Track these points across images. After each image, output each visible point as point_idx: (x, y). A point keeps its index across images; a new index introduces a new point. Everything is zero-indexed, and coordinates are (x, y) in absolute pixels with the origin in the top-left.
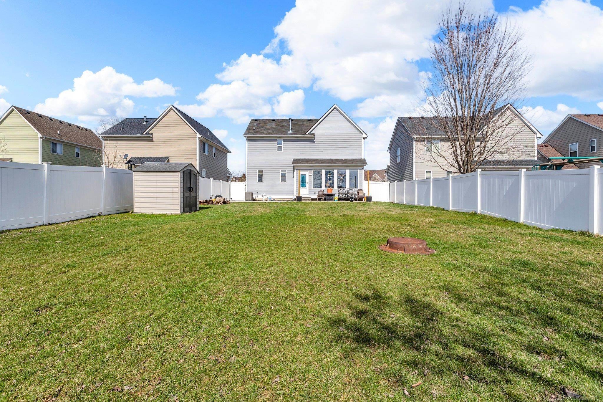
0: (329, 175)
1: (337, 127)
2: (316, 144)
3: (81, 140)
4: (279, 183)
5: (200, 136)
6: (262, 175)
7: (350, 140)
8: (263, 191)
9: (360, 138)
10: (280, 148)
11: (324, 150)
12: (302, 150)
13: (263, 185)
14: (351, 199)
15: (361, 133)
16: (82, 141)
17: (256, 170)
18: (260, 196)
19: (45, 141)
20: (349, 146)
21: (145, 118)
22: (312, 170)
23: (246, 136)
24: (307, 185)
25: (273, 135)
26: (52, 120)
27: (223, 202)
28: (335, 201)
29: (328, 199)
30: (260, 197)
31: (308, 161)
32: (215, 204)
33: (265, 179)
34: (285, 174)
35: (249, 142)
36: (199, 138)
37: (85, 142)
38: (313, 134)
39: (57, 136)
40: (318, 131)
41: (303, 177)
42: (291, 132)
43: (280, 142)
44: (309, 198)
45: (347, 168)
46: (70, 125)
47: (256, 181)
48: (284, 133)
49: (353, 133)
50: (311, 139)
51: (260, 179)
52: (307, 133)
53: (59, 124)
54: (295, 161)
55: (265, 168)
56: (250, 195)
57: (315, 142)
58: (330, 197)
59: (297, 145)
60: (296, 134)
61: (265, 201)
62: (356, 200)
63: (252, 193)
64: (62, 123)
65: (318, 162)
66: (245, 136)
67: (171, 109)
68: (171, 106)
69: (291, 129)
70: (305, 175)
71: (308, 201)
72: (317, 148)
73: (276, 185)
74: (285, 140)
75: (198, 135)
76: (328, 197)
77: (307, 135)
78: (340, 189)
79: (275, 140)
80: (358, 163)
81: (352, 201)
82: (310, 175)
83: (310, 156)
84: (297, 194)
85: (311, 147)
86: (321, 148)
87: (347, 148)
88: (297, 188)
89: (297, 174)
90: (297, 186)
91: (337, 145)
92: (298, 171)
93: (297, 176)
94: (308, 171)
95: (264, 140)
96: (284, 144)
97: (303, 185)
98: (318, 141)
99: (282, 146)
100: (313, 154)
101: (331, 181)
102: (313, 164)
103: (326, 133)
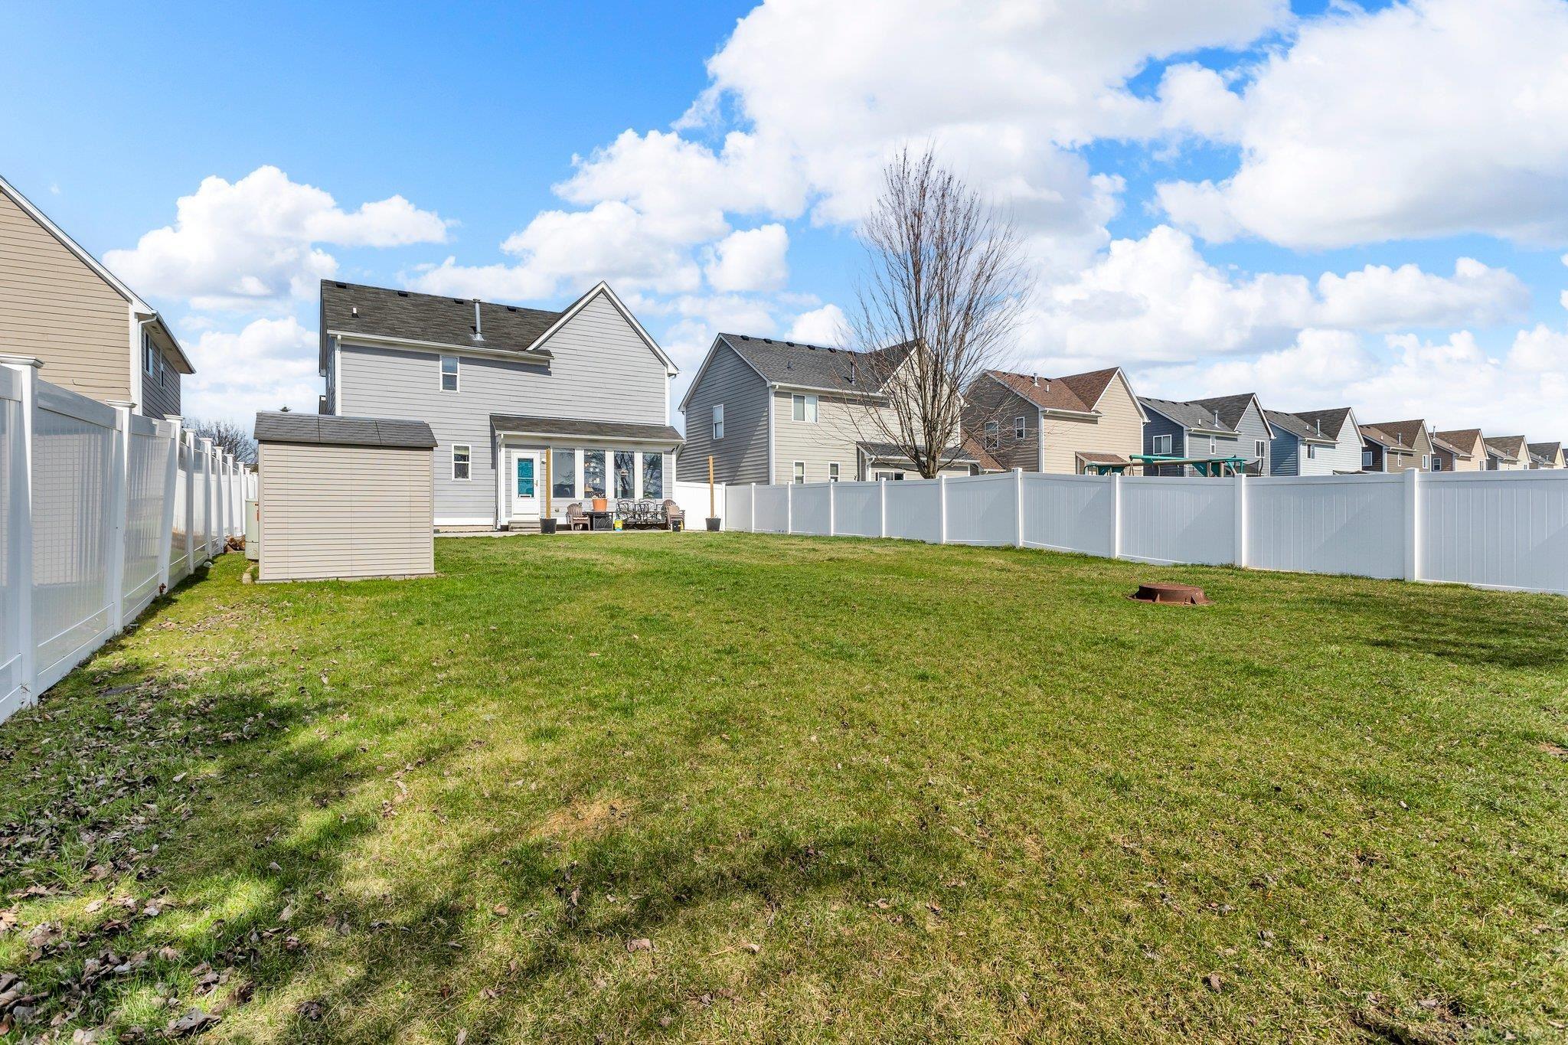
0: (593, 465)
1: (607, 341)
2: (554, 381)
4: (449, 482)
5: (146, 311)
7: (638, 379)
9: (661, 376)
10: (450, 382)
11: (574, 398)
12: (515, 393)
15: (664, 364)
20: (635, 393)
22: (546, 448)
24: (537, 490)
25: (428, 340)
28: (617, 531)
29: (599, 527)
31: (534, 424)
34: (466, 458)
35: (346, 354)
38: (549, 354)
40: (557, 342)
41: (526, 466)
42: (482, 339)
43: (449, 362)
44: (538, 525)
45: (635, 447)
48: (459, 339)
49: (646, 360)
50: (540, 365)
52: (532, 348)
54: (498, 422)
57: (549, 373)
58: (601, 520)
59: (499, 376)
60: (499, 347)
65: (562, 429)
69: (479, 329)
70: (531, 461)
72: (556, 392)
74: (464, 360)
75: (138, 307)
76: (594, 521)
77: (528, 352)
78: (620, 500)
79: (432, 357)
80: (657, 438)
82: (544, 463)
83: (536, 411)
84: (509, 513)
85: (538, 385)
86: (565, 392)
87: (632, 398)
88: (508, 496)
89: (508, 457)
90: (508, 490)
91: (608, 386)
92: (512, 450)
93: (508, 463)
94: (539, 451)
95: (396, 351)
96: (462, 371)
97: (526, 488)
98: (557, 371)
99: (458, 375)
100: (544, 406)
101: (598, 480)
102: (549, 432)
103: (579, 353)
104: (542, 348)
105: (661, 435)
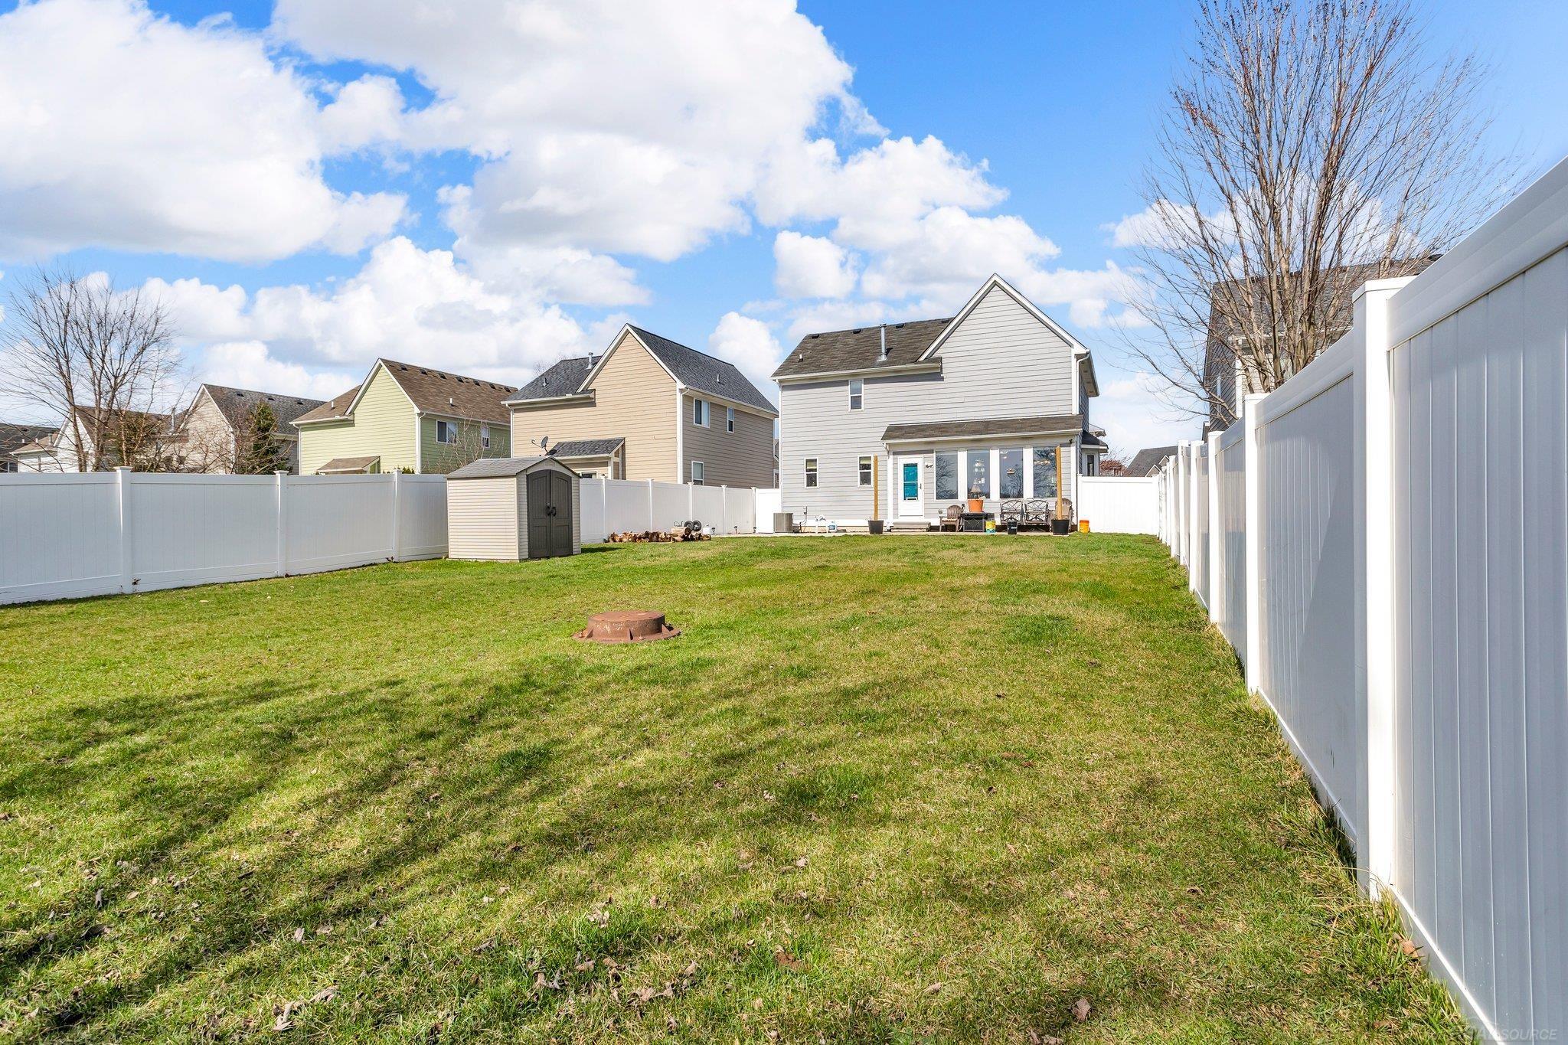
0: (977, 465)
1: (1003, 334)
2: (947, 386)
3: (493, 411)
4: (855, 489)
5: (683, 386)
6: (816, 470)
7: (1038, 367)
8: (818, 509)
9: (1067, 359)
10: (856, 403)
11: (966, 400)
12: (910, 403)
13: (819, 495)
14: (1010, 527)
15: (1071, 345)
16: (493, 414)
17: (802, 457)
18: (811, 522)
19: (425, 419)
20: (1035, 384)
21: (590, 357)
22: (931, 452)
23: (777, 378)
24: (920, 492)
25: (838, 370)
26: (444, 377)
27: (683, 537)
28: (988, 533)
29: (968, 528)
30: (812, 525)
31: (923, 430)
32: (664, 540)
33: (823, 480)
34: (868, 467)
35: (787, 393)
36: (681, 390)
37: (500, 415)
38: (939, 360)
39: (447, 408)
40: (951, 351)
41: (911, 470)
42: (883, 358)
43: (855, 385)
44: (922, 526)
45: (1025, 442)
46: (477, 383)
47: (801, 485)
48: (867, 363)
49: (1048, 345)
50: (934, 374)
51: (812, 480)
52: (922, 359)
53: (455, 383)
54: (893, 432)
55: (823, 452)
56: (786, 521)
57: (942, 379)
58: (975, 521)
59: (898, 389)
60: (894, 363)
61: (820, 535)
62: (1022, 528)
63: (790, 516)
64: (461, 381)
65: (947, 432)
66: (774, 378)
67: (628, 332)
68: (628, 327)
69: (883, 351)
70: (915, 465)
71: (918, 533)
72: (948, 396)
73: (848, 493)
74: (867, 381)
75: (680, 385)
76: (969, 522)
77: (920, 363)
78: (1006, 500)
79: (844, 383)
80: (1055, 429)
81: (1013, 532)
82: (927, 466)
83: (929, 417)
84: (896, 515)
85: (932, 392)
86: (958, 395)
87: (1031, 389)
88: (896, 499)
89: (895, 464)
90: (895, 494)
91: (1002, 381)
92: (899, 457)
93: (895, 469)
94: (922, 455)
95: (820, 383)
96: (867, 391)
97: (911, 491)
98: (950, 375)
99: (862, 395)
100: (937, 412)
101: (983, 480)
102: (932, 436)
103: (971, 353)
104: (935, 356)
105: (1059, 425)
